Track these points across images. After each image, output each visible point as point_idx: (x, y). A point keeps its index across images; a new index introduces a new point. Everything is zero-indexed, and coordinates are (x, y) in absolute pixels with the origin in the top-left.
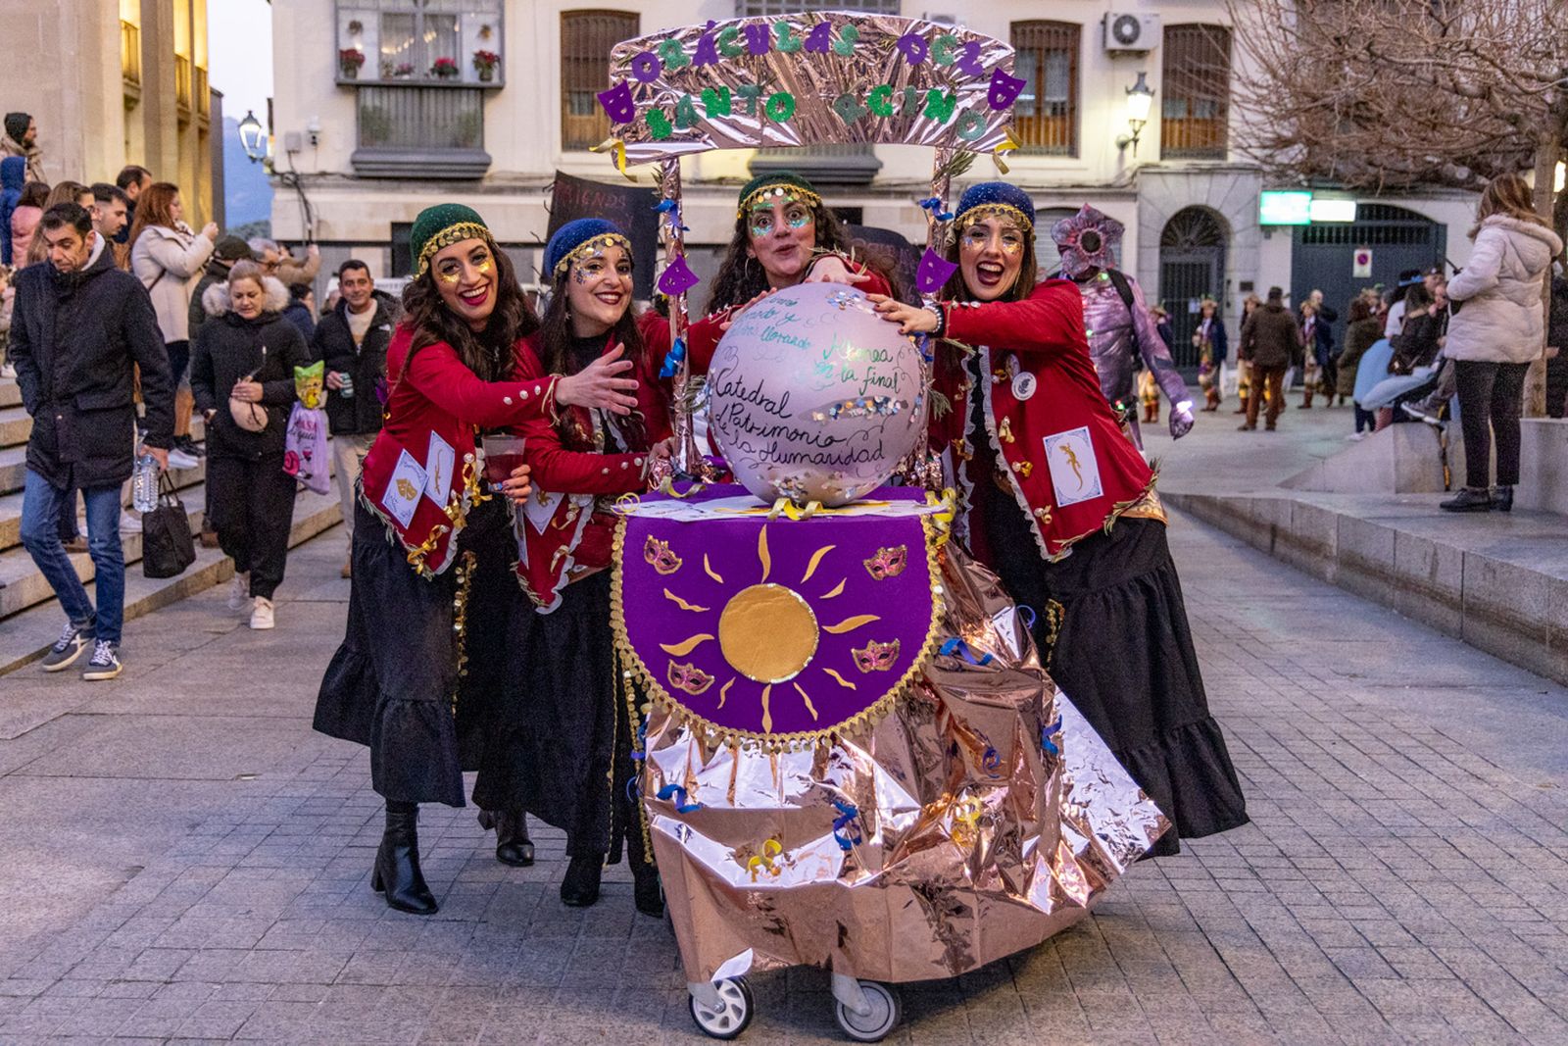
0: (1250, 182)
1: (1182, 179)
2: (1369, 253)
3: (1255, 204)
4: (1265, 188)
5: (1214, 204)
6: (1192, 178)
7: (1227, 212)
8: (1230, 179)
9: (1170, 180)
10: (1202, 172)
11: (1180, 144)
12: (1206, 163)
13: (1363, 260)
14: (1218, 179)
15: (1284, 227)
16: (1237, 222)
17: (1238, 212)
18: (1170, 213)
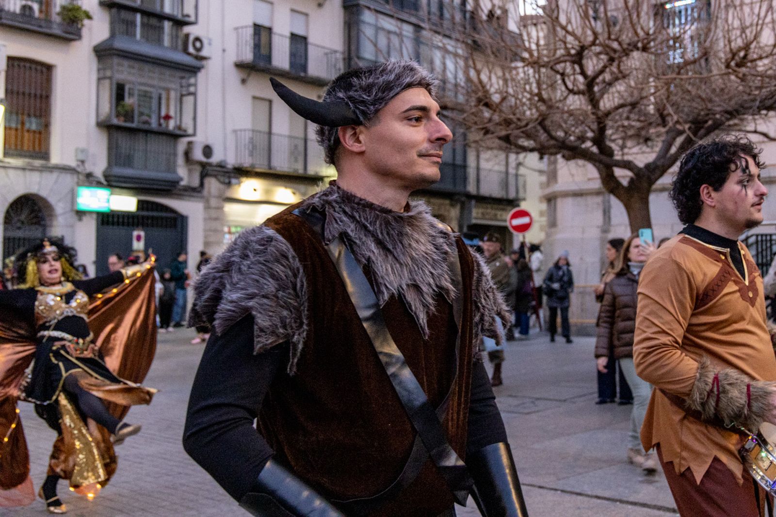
0: (68, 180)
1: (20, 172)
2: (142, 234)
3: (73, 196)
4: (79, 184)
5: (43, 193)
6: (28, 173)
7: (52, 200)
8: (55, 175)
9: (11, 172)
10: (33, 169)
11: (16, 145)
12: (38, 163)
13: (139, 238)
14: (46, 175)
15: (91, 213)
16: (60, 207)
17: (59, 201)
18: (11, 198)
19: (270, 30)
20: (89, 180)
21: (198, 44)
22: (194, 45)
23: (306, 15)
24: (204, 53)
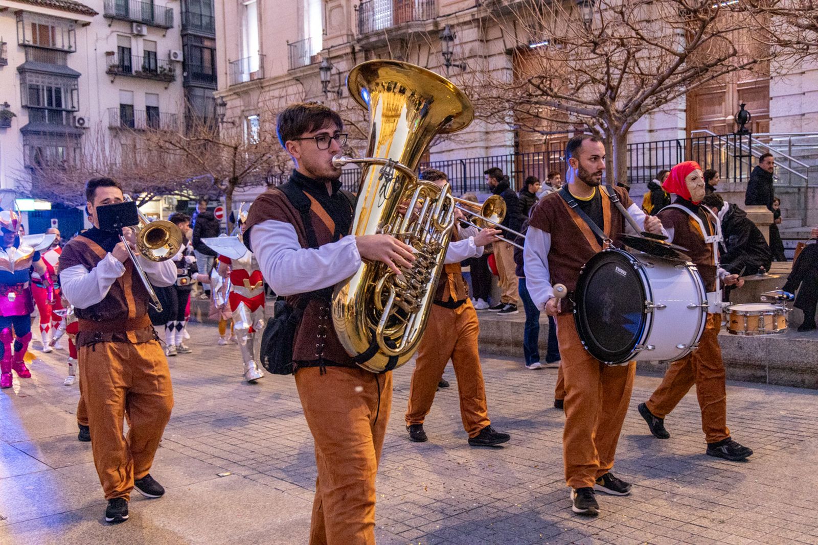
0: (10, 196)
2: (56, 220)
3: (13, 204)
4: (16, 198)
13: (54, 223)
15: (25, 212)
19: (132, 106)
20: (23, 196)
21: (81, 121)
22: (79, 122)
23: (158, 95)
24: (86, 125)
